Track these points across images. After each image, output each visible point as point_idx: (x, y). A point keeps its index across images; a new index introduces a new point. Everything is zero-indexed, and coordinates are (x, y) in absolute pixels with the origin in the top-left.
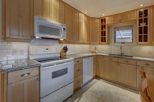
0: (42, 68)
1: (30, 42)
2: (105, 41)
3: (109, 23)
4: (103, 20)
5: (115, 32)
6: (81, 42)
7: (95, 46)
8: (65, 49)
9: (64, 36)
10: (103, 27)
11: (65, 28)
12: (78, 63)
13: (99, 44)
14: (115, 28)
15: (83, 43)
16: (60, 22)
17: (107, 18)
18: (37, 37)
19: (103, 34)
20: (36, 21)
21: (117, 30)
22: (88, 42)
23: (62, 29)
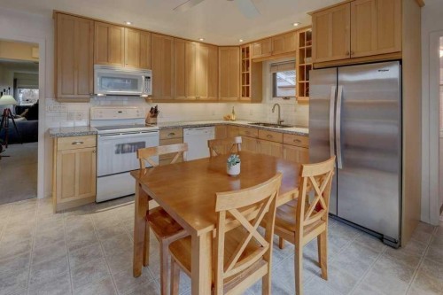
0: (99, 136)
1: (88, 102)
2: (248, 96)
3: (255, 57)
4: (245, 51)
5: (274, 75)
6: (193, 97)
7: (232, 105)
8: (154, 112)
9: (147, 90)
10: (246, 64)
11: (150, 75)
12: (170, 137)
13: (240, 101)
14: (273, 66)
15: (197, 101)
16: (141, 66)
17: (250, 46)
18: (99, 95)
19: (246, 78)
20: (96, 71)
21: (278, 70)
22: (215, 98)
23: (143, 77)
